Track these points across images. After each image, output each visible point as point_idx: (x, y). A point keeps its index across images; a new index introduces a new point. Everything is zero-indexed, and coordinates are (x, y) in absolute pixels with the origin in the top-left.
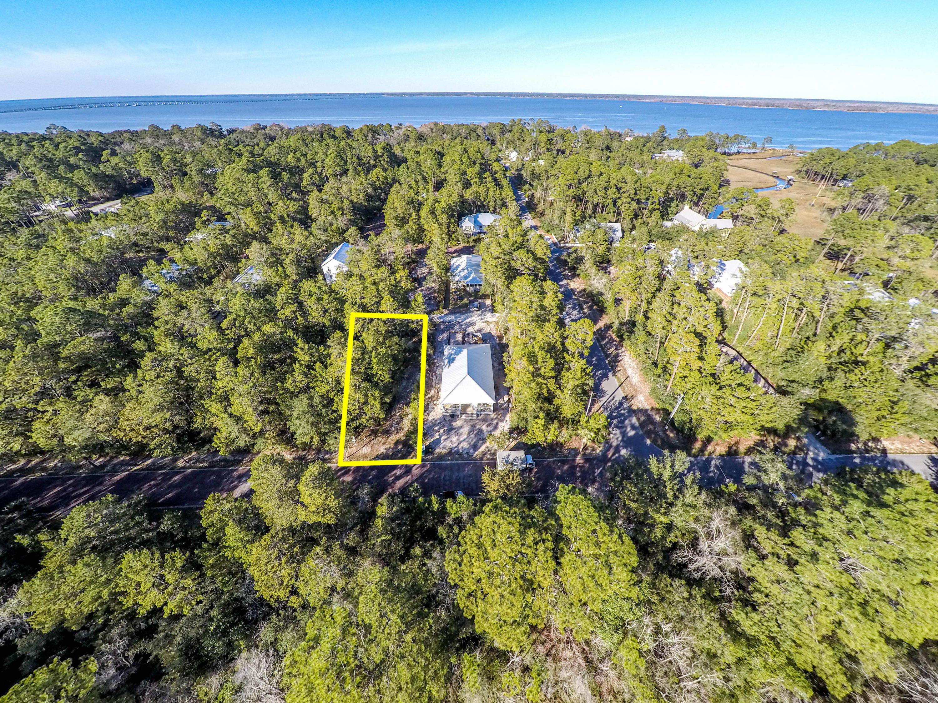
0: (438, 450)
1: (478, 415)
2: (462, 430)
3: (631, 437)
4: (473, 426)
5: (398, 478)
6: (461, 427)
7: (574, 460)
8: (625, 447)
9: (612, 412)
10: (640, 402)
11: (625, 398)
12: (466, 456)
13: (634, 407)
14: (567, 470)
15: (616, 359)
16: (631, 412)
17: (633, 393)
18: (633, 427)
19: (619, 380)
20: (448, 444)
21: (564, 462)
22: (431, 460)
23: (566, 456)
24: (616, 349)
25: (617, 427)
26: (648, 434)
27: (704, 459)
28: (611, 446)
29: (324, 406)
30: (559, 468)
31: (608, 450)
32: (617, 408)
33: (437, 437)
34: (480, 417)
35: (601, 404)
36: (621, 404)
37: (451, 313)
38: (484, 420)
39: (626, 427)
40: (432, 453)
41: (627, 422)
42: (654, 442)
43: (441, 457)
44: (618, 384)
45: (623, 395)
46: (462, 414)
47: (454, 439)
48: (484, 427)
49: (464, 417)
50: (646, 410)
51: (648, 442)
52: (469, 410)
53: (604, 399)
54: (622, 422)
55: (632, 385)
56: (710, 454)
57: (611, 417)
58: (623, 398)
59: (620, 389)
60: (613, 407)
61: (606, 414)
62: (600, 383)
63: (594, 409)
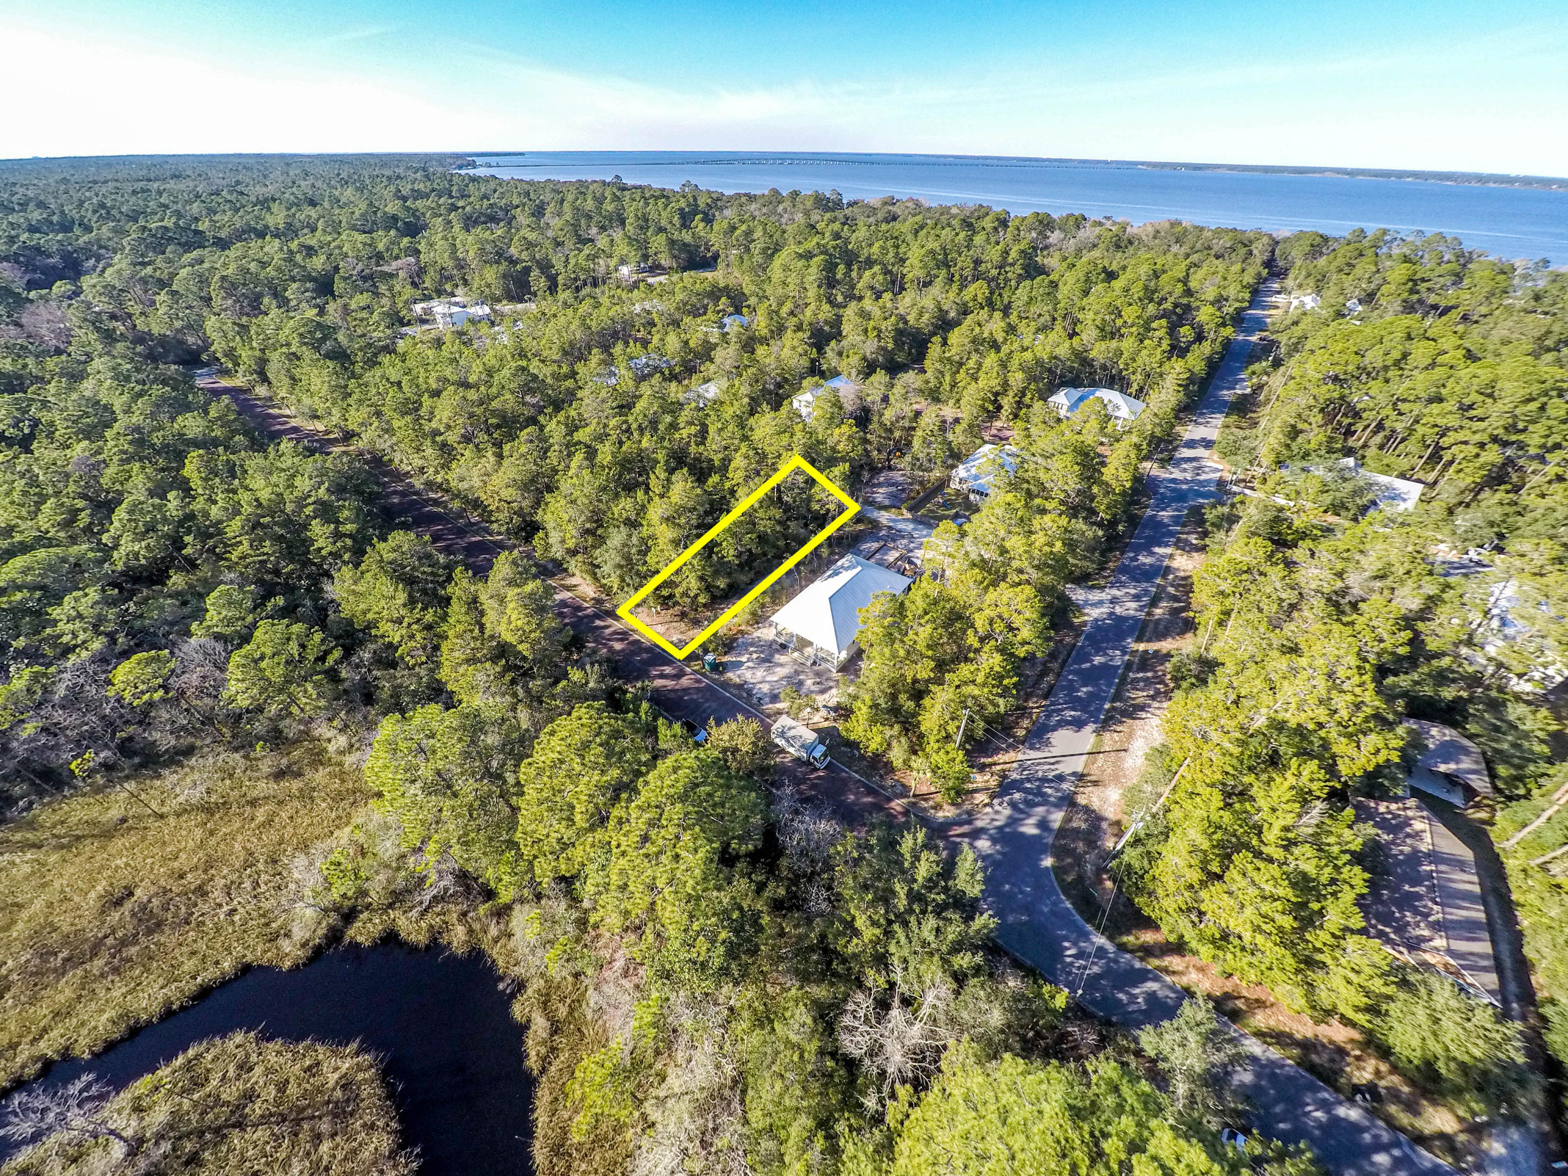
0: (730, 675)
1: (814, 663)
2: (778, 669)
3: (1022, 835)
4: (797, 673)
5: (662, 676)
6: (781, 665)
7: (889, 800)
8: (994, 841)
9: (1028, 780)
10: (1104, 801)
11: (1080, 777)
12: (755, 700)
13: (1081, 800)
14: (866, 804)
15: (1133, 711)
16: (1069, 801)
17: (1105, 777)
18: (1043, 824)
19: (1099, 743)
20: (748, 675)
21: (870, 791)
22: (713, 680)
23: (883, 787)
24: (1153, 698)
25: (1013, 805)
26: (1060, 852)
27: (1138, 965)
28: (969, 822)
29: (639, 552)
30: (856, 794)
31: (960, 824)
32: (1044, 780)
33: (744, 659)
34: (816, 668)
35: (1020, 757)
36: (1060, 778)
37: (915, 521)
38: (818, 674)
39: (1029, 816)
40: (721, 673)
41: (1040, 810)
42: (1058, 870)
43: (726, 685)
44: (1088, 748)
45: (1080, 769)
46: (795, 649)
47: (760, 673)
48: (809, 682)
49: (796, 654)
50: (1101, 819)
51: (1048, 862)
52: (809, 651)
53: (1033, 754)
54: (1031, 804)
55: (1117, 766)
56: (1166, 970)
57: (1016, 785)
58: (1074, 774)
59: (1085, 757)
60: (1040, 774)
61: (1015, 776)
62: (1054, 729)
63: (1001, 758)
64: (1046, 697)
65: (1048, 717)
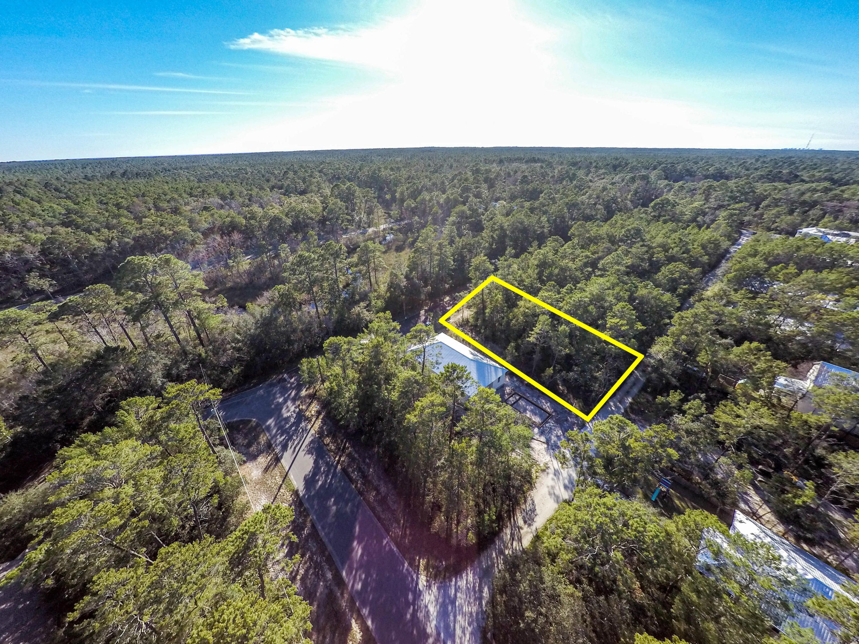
9: (296, 430)
10: (256, 468)
11: (277, 460)
13: (263, 456)
16: (269, 446)
17: (267, 475)
18: (266, 430)
19: (289, 487)
25: (288, 419)
32: (290, 438)
35: (312, 432)
36: (285, 447)
39: (276, 424)
41: (275, 431)
44: (290, 476)
45: (282, 462)
50: (249, 460)
53: (309, 439)
54: (281, 427)
55: (269, 487)
57: (297, 423)
58: (282, 457)
59: (287, 469)
60: (295, 438)
61: (303, 424)
62: (316, 462)
63: (319, 423)
64: (344, 470)
65: (327, 464)
